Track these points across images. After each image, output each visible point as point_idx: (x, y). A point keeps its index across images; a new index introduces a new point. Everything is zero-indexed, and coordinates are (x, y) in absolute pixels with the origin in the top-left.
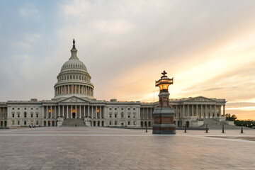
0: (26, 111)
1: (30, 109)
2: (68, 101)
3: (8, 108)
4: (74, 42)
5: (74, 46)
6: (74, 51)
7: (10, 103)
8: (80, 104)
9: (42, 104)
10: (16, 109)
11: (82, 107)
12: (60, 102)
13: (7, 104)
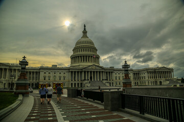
0: (55, 75)
1: (58, 73)
2: (90, 68)
3: (41, 73)
4: (85, 26)
5: (85, 29)
6: (85, 32)
7: (42, 68)
8: (98, 70)
9: (69, 70)
10: (47, 73)
11: (100, 72)
12: (84, 68)
13: (40, 69)
